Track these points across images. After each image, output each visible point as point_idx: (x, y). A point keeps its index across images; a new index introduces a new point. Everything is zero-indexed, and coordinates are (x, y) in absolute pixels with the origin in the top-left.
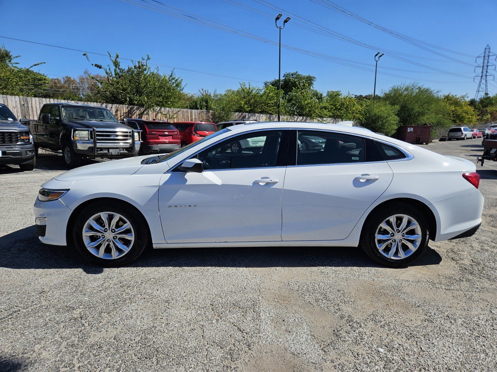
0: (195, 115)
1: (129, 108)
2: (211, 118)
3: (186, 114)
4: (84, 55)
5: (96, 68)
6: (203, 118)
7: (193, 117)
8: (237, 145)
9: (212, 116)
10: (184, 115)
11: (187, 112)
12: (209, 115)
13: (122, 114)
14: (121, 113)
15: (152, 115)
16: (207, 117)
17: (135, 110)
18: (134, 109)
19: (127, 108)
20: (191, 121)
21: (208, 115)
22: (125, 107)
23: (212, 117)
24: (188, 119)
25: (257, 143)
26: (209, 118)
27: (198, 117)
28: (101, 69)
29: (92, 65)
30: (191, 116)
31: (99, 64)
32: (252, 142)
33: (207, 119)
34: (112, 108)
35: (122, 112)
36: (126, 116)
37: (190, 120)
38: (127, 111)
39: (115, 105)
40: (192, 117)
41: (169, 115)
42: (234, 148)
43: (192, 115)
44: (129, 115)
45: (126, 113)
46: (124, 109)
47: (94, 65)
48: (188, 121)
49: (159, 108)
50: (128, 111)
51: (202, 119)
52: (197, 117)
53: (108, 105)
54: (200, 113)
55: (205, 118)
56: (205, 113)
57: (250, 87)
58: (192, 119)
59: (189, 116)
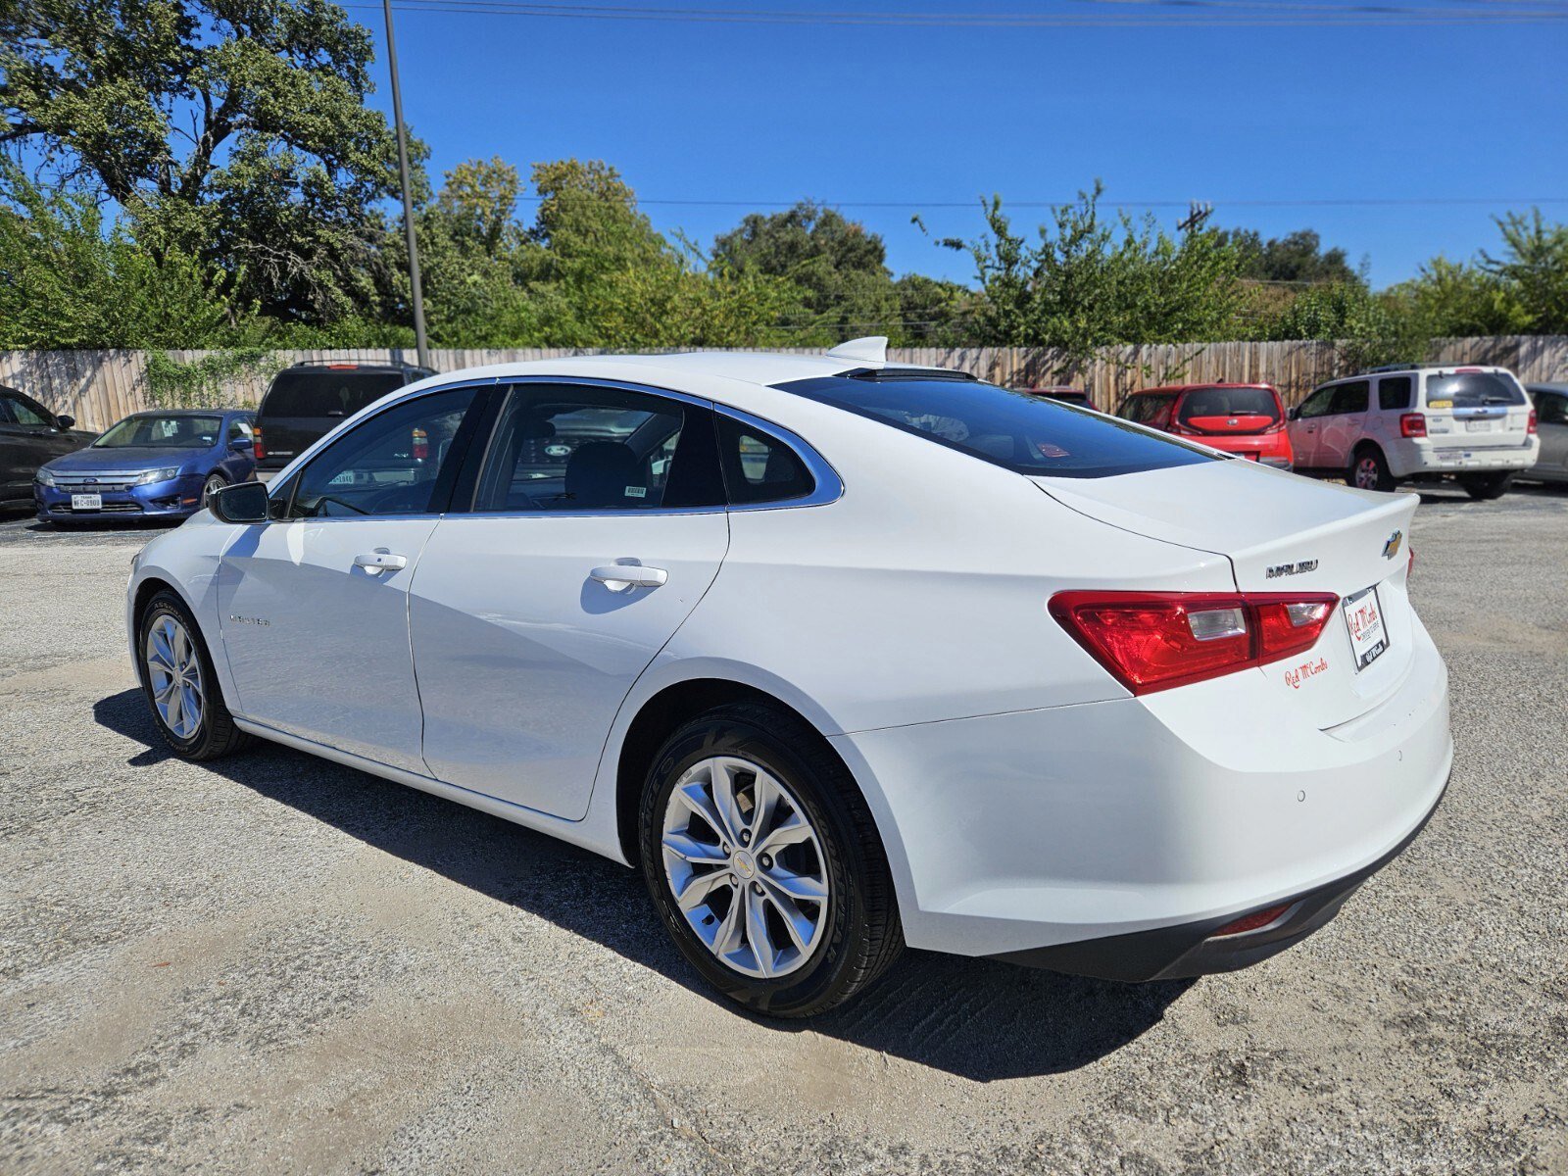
0: (1269, 361)
1: (1030, 357)
2: (1340, 368)
3: (1231, 360)
4: (914, 220)
5: (948, 249)
6: (1303, 368)
7: (1262, 369)
8: (1373, 465)
9: (1344, 358)
10: (1224, 364)
11: (1238, 352)
12: (1332, 358)
13: (1008, 377)
14: (1003, 374)
15: (1104, 371)
16: (1322, 365)
17: (1047, 362)
18: (1047, 357)
19: (1024, 357)
20: (1250, 382)
21: (1327, 356)
22: (1018, 355)
23: (1342, 363)
24: (1241, 375)
25: (1468, 456)
26: (1332, 369)
27: (1283, 368)
28: (962, 250)
29: (937, 243)
30: (1254, 366)
31: (954, 237)
32: (1437, 450)
33: (1323, 373)
34: (978, 358)
35: (1008, 371)
36: (1018, 380)
37: (1246, 380)
38: (1023, 365)
39: (987, 351)
40: (1257, 367)
41: (1167, 369)
42: (1363, 475)
43: (1257, 359)
44: (1027, 376)
45: (1019, 372)
46: (1015, 359)
47: (942, 244)
48: (1241, 380)
49: (1130, 348)
50: (1027, 365)
51: (1298, 372)
52: (1276, 365)
53: (968, 353)
54: (1290, 353)
55: (1313, 370)
56: (1313, 350)
57: (1543, 227)
58: (1257, 374)
59: (1242, 367)
